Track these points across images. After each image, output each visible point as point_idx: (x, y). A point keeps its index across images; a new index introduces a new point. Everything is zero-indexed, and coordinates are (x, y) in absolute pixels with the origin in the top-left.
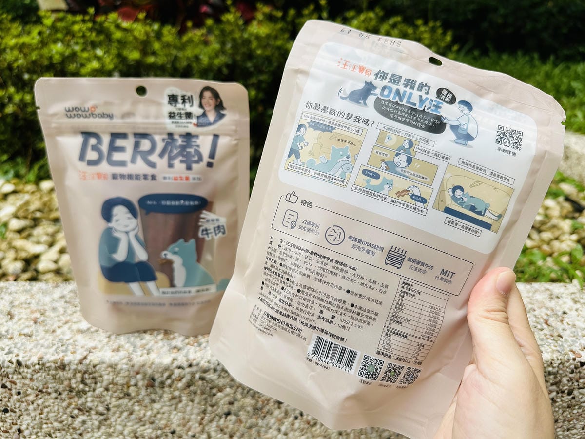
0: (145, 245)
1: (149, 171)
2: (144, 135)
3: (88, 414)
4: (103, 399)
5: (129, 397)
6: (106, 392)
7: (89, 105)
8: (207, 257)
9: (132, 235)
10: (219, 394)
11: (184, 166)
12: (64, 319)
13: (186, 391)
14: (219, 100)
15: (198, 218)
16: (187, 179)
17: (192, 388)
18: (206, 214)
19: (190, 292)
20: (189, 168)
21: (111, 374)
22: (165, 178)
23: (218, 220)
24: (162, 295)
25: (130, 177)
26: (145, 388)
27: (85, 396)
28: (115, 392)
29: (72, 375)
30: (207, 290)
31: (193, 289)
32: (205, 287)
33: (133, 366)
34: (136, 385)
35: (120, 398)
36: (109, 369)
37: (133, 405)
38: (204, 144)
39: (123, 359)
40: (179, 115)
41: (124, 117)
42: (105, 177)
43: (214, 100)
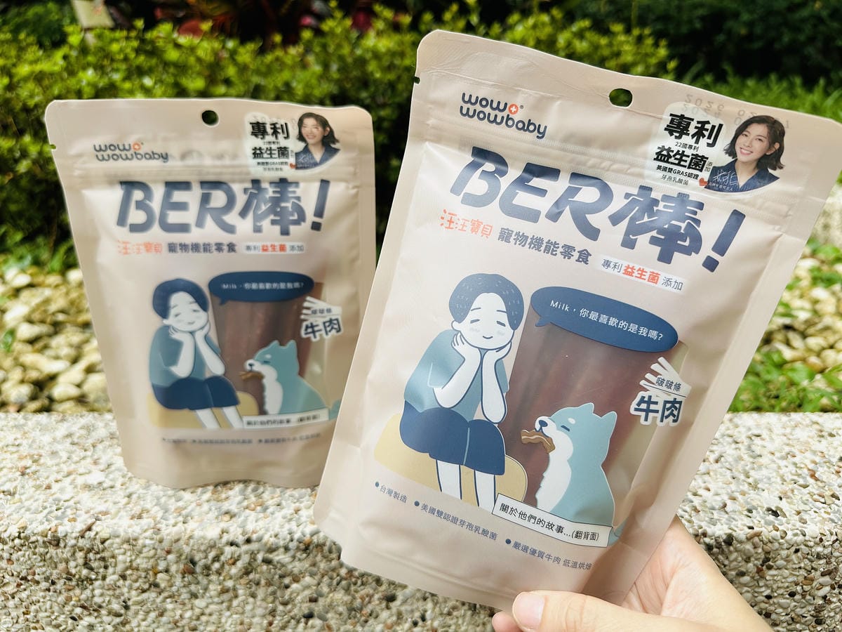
0: (221, 352)
1: (225, 238)
2: (217, 184)
3: (96, 614)
4: (118, 592)
5: (158, 590)
6: (121, 582)
7: (131, 140)
8: (314, 368)
9: (199, 336)
10: (295, 586)
11: (277, 228)
12: (65, 469)
13: (243, 581)
14: (328, 129)
15: (301, 308)
16: (282, 248)
17: (251, 576)
18: (310, 302)
19: (288, 421)
20: (285, 232)
21: (129, 553)
22: (248, 248)
23: (329, 311)
24: (246, 427)
25: (195, 247)
26: (180, 576)
27: (91, 587)
28: (136, 581)
29: (69, 554)
30: (315, 417)
31: (294, 418)
32: (311, 414)
33: (161, 541)
34: (167, 571)
35: (144, 591)
36: (125, 546)
37: (164, 601)
38: (307, 195)
39: (145, 531)
40: (268, 152)
41: (184, 156)
42: (157, 248)
43: (320, 129)
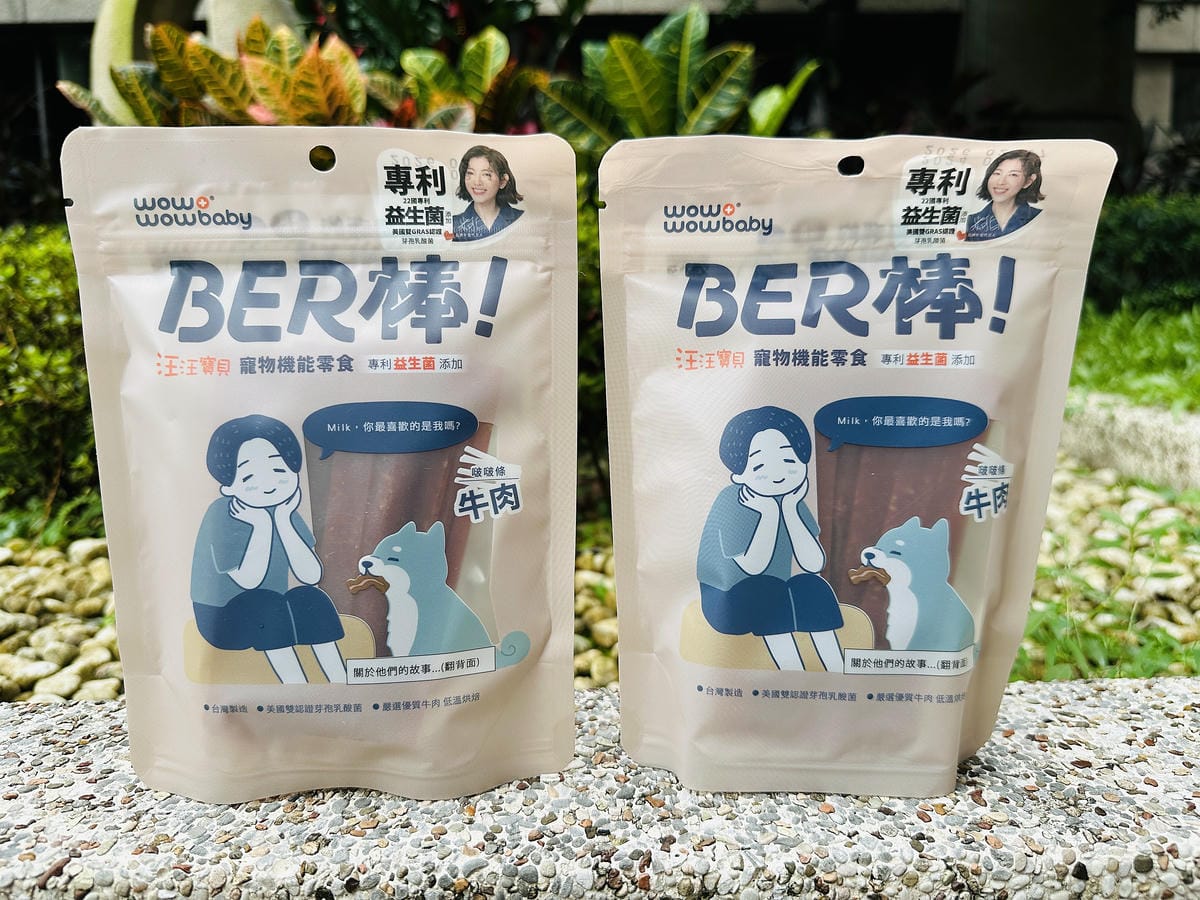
0: (316, 543)
1: (336, 348)
2: (326, 265)
7: (195, 192)
8: (474, 573)
9: (283, 515)
11: (421, 332)
14: (507, 177)
15: (455, 464)
16: (429, 364)
18: (471, 455)
19: (426, 669)
20: (434, 339)
22: (374, 364)
23: (501, 471)
24: (353, 680)
25: (287, 364)
30: (471, 663)
31: (436, 662)
32: (465, 656)
38: (472, 281)
40: (411, 214)
41: (276, 221)
42: (223, 367)
43: (495, 177)
